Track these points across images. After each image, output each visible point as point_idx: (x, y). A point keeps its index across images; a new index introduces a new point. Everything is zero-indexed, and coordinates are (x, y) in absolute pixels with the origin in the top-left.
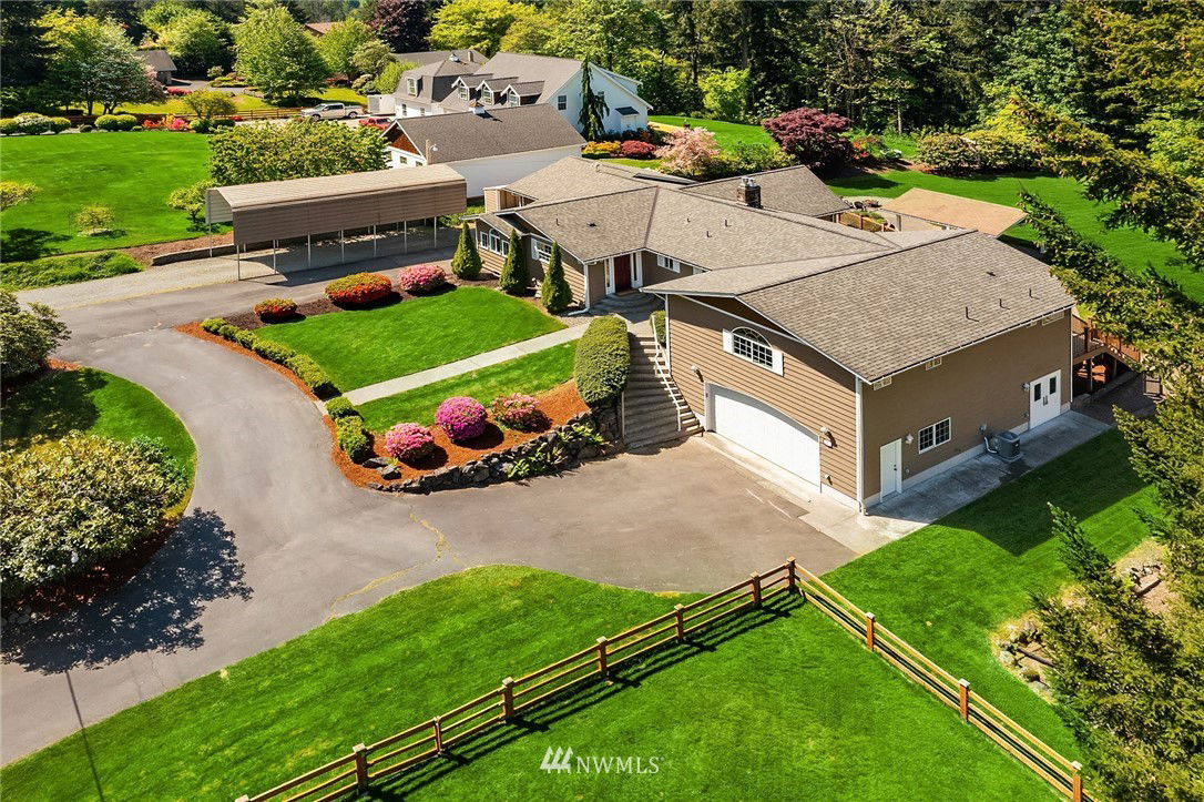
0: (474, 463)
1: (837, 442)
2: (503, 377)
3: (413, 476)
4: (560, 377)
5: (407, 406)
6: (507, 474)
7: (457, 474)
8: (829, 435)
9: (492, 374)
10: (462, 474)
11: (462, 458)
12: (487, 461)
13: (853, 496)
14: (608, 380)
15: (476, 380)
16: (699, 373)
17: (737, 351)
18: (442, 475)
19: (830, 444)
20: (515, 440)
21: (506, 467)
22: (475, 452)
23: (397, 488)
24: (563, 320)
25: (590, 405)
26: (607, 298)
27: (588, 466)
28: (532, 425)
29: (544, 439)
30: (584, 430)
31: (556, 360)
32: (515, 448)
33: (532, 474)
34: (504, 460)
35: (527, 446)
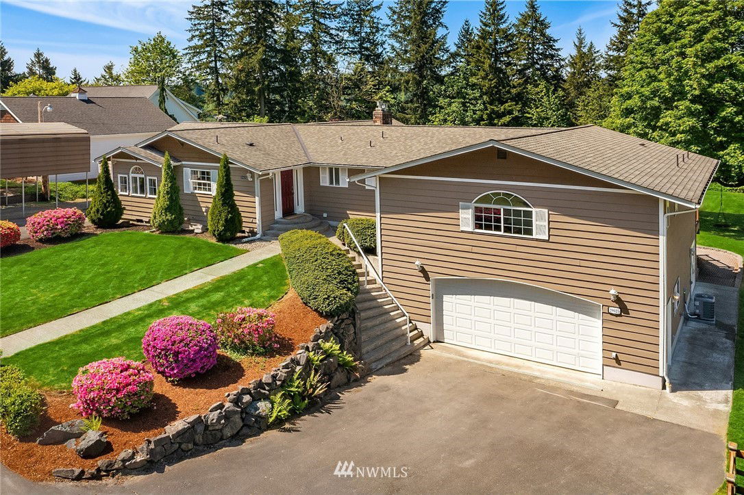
0: (221, 407)
1: (629, 306)
2: (204, 301)
3: (133, 444)
4: (273, 293)
5: (86, 348)
6: (266, 418)
7: (200, 429)
8: (618, 300)
9: (188, 300)
10: (207, 427)
11: (200, 404)
12: (237, 401)
13: (652, 370)
14: (342, 282)
15: (169, 308)
16: (423, 271)
17: (479, 226)
18: (180, 434)
19: (617, 311)
20: (258, 370)
21: (263, 406)
22: (214, 392)
23: (109, 470)
24: (240, 246)
25: (329, 316)
26: (277, 222)
27: (346, 396)
28: (272, 345)
29: (295, 362)
30: (331, 346)
31: (259, 278)
32: (266, 378)
33: (294, 414)
34: (258, 397)
35: (282, 373)
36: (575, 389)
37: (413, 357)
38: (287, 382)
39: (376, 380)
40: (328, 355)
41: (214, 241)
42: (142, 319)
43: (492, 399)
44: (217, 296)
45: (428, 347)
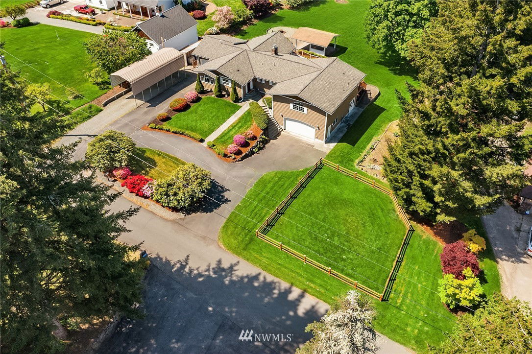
0: (248, 151)
2: (238, 126)
3: (239, 157)
4: (251, 123)
5: (223, 140)
6: (255, 152)
9: (235, 126)
10: (247, 154)
11: (246, 151)
12: (250, 150)
13: (323, 140)
15: (232, 129)
16: (282, 115)
17: (294, 109)
18: (244, 155)
19: (318, 129)
20: (253, 143)
22: (247, 148)
23: (237, 161)
24: (239, 104)
25: (263, 130)
26: (246, 94)
27: (266, 146)
28: (254, 138)
29: (258, 141)
30: (263, 137)
31: (246, 118)
32: (254, 145)
34: (253, 149)
37: (279, 134)
38: (257, 145)
39: (271, 141)
40: (263, 138)
41: (232, 102)
42: (229, 132)
43: (292, 146)
44: (240, 124)
45: (282, 131)
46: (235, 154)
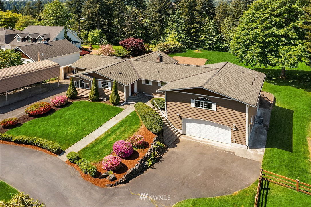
0: (138, 165)
1: (238, 128)
2: (119, 130)
3: (121, 177)
4: (138, 126)
5: (95, 149)
6: (148, 166)
7: (134, 171)
8: (235, 127)
9: (115, 130)
10: (135, 170)
11: (132, 165)
12: (141, 163)
13: (244, 144)
14: (159, 124)
15: (111, 134)
16: (179, 116)
17: (197, 106)
18: (131, 173)
19: (235, 129)
20: (143, 153)
21: (146, 163)
22: (134, 161)
23: (118, 183)
24: (121, 107)
25: (156, 134)
26: (130, 97)
27: (164, 156)
28: (145, 145)
29: (151, 149)
30: (158, 143)
31: (131, 121)
32: (146, 155)
33: (153, 164)
34: (145, 161)
35: (149, 154)
36: (224, 149)
37: (177, 141)
39: (169, 150)
40: (157, 145)
41: (111, 105)
42: (105, 138)
43: (202, 154)
44: (122, 128)
45: (181, 137)
46: (114, 171)
